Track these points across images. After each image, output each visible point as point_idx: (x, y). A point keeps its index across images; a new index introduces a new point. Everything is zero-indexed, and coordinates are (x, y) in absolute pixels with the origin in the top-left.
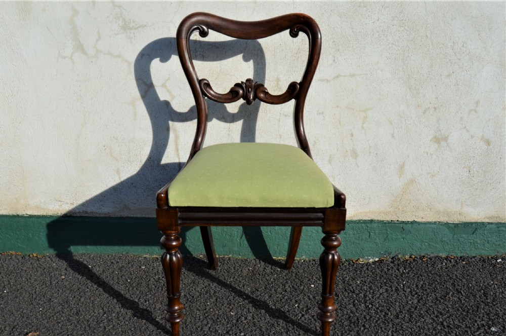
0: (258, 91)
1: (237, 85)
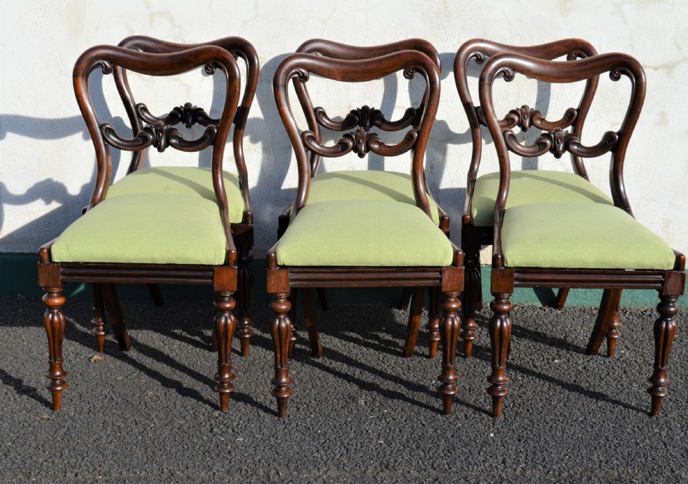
0: (534, 118)
1: (513, 112)
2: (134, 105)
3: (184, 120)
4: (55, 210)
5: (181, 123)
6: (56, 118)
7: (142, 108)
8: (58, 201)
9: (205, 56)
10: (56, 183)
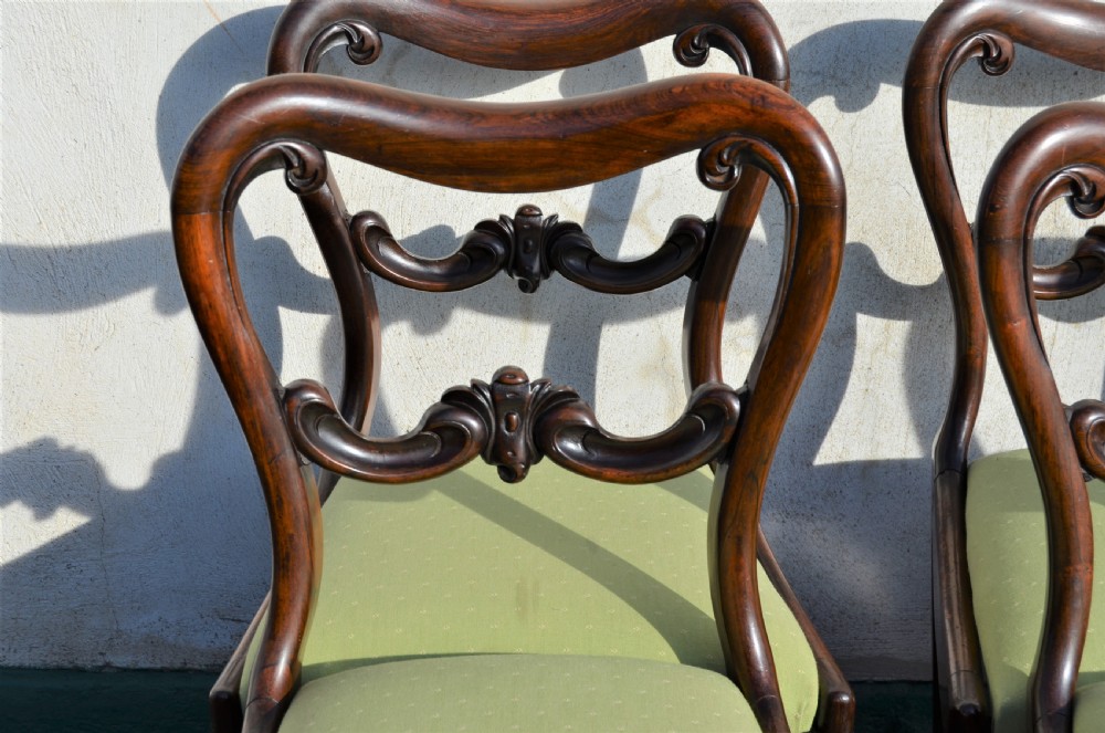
2: (345, 221)
3: (514, 265)
4: (66, 537)
5: (503, 274)
6: (65, 243)
7: (371, 229)
8: (77, 507)
9: (701, 118)
10: (70, 451)
